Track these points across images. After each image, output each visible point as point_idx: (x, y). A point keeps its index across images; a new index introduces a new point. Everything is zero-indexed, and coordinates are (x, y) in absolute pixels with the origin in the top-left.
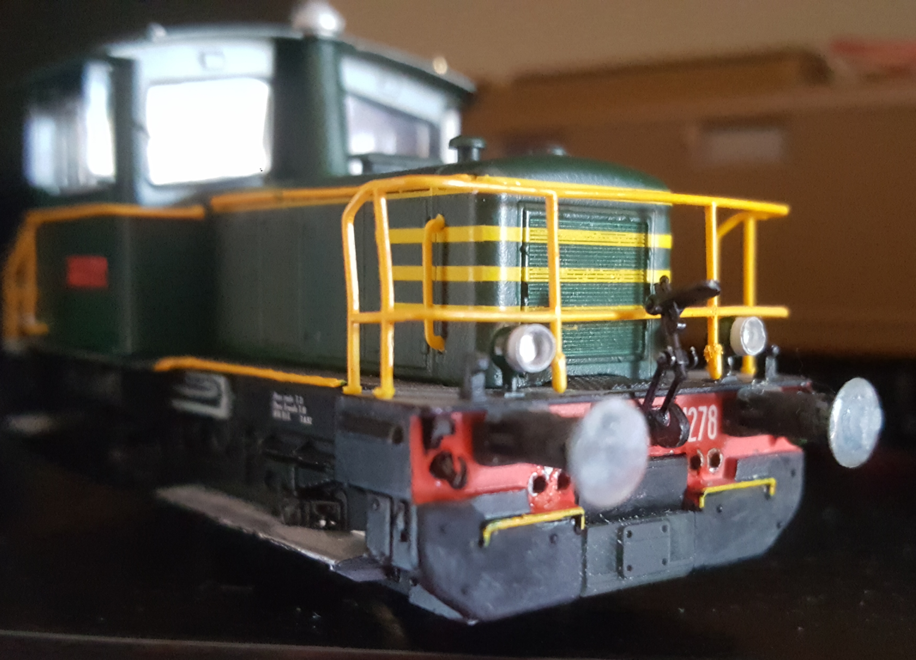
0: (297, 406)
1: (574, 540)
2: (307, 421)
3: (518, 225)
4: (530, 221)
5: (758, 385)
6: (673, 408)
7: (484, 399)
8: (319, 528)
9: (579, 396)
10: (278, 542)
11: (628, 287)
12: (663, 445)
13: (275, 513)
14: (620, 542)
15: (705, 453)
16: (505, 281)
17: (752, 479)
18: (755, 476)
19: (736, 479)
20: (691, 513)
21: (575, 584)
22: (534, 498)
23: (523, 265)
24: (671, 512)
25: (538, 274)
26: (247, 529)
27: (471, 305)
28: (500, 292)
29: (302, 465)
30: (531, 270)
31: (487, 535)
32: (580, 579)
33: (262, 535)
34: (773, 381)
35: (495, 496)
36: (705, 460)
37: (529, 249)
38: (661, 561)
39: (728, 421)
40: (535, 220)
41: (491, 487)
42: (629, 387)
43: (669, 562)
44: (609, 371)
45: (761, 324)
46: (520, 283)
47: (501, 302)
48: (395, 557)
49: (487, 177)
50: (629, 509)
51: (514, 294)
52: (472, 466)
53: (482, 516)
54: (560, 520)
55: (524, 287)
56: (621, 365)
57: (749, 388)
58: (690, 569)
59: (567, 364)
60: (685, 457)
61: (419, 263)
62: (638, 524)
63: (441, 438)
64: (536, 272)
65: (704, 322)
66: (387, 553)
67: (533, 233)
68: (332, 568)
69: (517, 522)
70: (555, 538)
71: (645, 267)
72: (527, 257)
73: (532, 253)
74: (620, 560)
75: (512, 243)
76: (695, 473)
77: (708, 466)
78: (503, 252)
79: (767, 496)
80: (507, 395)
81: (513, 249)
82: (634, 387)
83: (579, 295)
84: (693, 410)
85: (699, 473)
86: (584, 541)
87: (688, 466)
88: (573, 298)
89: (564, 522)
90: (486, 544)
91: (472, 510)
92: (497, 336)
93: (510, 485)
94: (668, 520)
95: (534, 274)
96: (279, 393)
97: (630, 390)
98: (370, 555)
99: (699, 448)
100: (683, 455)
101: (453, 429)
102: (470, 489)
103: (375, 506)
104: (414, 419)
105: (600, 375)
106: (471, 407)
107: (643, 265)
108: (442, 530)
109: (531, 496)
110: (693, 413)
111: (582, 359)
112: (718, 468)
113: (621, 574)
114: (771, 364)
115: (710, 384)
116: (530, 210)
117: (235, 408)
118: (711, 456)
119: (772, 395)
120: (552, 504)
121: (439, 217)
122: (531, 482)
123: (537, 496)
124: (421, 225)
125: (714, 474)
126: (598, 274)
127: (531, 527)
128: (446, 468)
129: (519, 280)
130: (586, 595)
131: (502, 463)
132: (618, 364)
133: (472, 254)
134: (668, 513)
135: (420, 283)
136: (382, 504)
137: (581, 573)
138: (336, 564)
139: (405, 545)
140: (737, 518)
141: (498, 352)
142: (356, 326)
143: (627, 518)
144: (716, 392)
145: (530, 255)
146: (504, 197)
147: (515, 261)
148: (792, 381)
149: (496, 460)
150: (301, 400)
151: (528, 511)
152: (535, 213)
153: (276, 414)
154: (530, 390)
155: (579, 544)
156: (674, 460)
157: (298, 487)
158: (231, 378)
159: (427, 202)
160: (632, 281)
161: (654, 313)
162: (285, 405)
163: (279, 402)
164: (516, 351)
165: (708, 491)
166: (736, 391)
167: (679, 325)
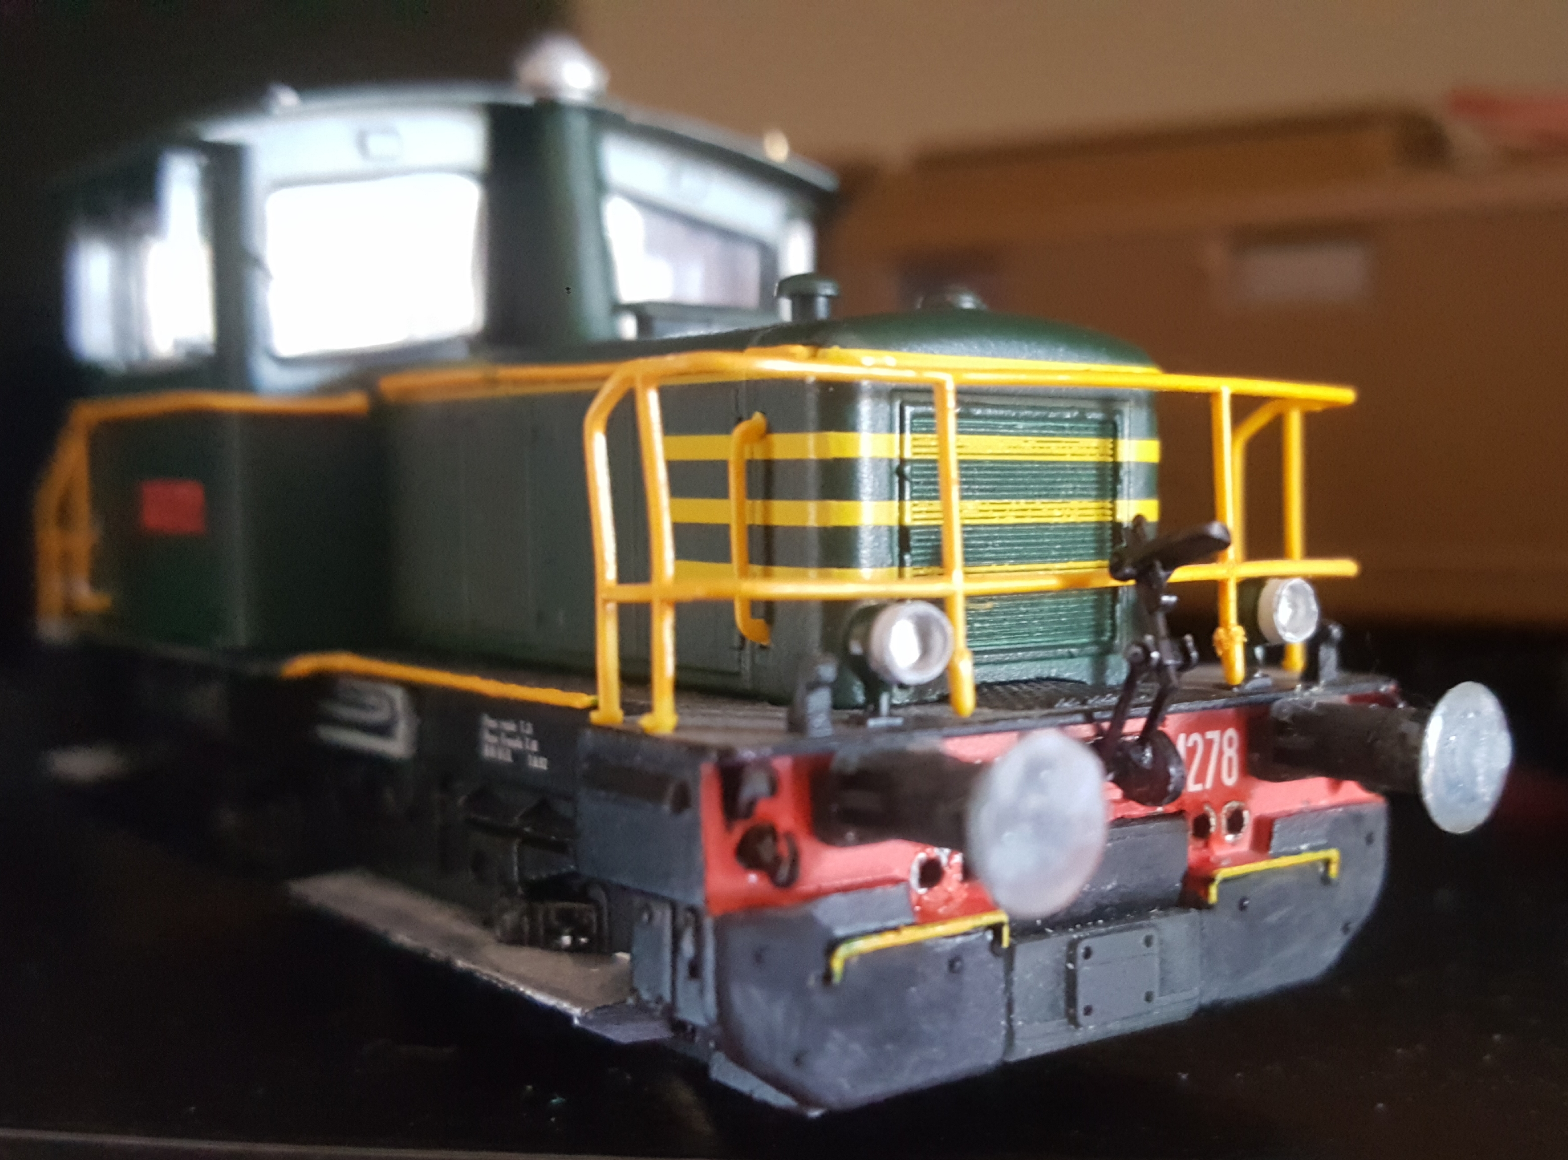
0: (523, 740)
1: (991, 966)
2: (539, 764)
3: (891, 430)
4: (912, 423)
5: (1306, 694)
6: (1158, 740)
7: (828, 731)
8: (559, 949)
9: (996, 720)
10: (488, 975)
11: (1086, 529)
12: (1141, 801)
13: (487, 923)
14: (1070, 966)
15: (1218, 810)
16: (870, 525)
17: (1298, 853)
18: (1304, 847)
19: (1271, 852)
20: (1193, 913)
21: (994, 1041)
22: (920, 897)
23: (901, 497)
24: (1161, 912)
25: (927, 512)
26: (437, 952)
27: (812, 566)
28: (861, 544)
29: (528, 841)
30: (915, 505)
31: (837, 965)
32: (1003, 1032)
33: (460, 963)
34: (1331, 685)
35: (853, 896)
36: (1217, 821)
37: (912, 469)
38: (1143, 996)
39: (1256, 756)
40: (921, 421)
41: (846, 882)
42: (1084, 702)
43: (1156, 998)
44: (1053, 673)
45: (1309, 588)
46: (896, 529)
47: (864, 561)
48: (681, 1003)
49: (835, 350)
50: (1087, 909)
51: (886, 547)
52: (808, 846)
53: (828, 930)
54: (966, 934)
55: (904, 534)
56: (1076, 662)
57: (1290, 699)
58: (1193, 1007)
59: (977, 664)
60: (1184, 818)
61: (723, 493)
62: (1101, 935)
63: (752, 803)
64: (925, 509)
65: (1214, 588)
66: (667, 997)
67: (916, 443)
68: (576, 1022)
69: (889, 940)
70: (958, 964)
71: (1114, 495)
72: (907, 485)
73: (917, 476)
74: (1071, 998)
75: (881, 460)
76: (1201, 843)
77: (1224, 831)
78: (865, 476)
79: (1325, 880)
80: (872, 723)
81: (884, 469)
82: (1094, 702)
83: (1001, 545)
84: (1196, 737)
85: (1207, 845)
86: (1009, 968)
87: (1190, 832)
88: (990, 551)
89: (973, 937)
90: (837, 978)
91: (810, 921)
92: (852, 623)
93: (879, 876)
94: (1154, 926)
95: (920, 512)
96: (493, 716)
97: (1086, 707)
98: (639, 999)
99: (1207, 802)
100: (1179, 814)
101: (774, 788)
102: (808, 885)
103: (645, 917)
104: (707, 769)
105: (1039, 680)
106: (807, 747)
107: (1110, 493)
108: (758, 957)
109: (917, 894)
110: (1195, 743)
111: (1006, 654)
112: (1240, 835)
113: (1073, 1020)
114: (1329, 656)
115: (1226, 693)
116: (914, 404)
117: (420, 739)
118: (1229, 814)
119: (1329, 710)
120: (952, 906)
121: (758, 417)
122: (915, 869)
123: (926, 894)
124: (727, 430)
125: (1233, 844)
126: (1034, 510)
127: (916, 948)
128: (766, 851)
129: (894, 523)
130: (1013, 1058)
131: (862, 840)
132: (1070, 661)
133: (812, 478)
134: (1153, 914)
135: (726, 528)
136: (658, 914)
137: (1003, 1023)
138: (584, 1014)
139: (693, 986)
140: (1273, 918)
141: (856, 649)
142: (612, 607)
143: (1084, 925)
144: (1237, 706)
145: (914, 480)
146: (865, 383)
147: (886, 491)
148: (1366, 685)
149: (851, 835)
150: (529, 730)
151: (909, 920)
152: (921, 409)
153: (488, 752)
154: (915, 711)
155: (1001, 974)
156: (1164, 824)
157: (524, 881)
158: (414, 690)
159: (737, 391)
160: (1093, 519)
161: (1125, 578)
162: (503, 735)
163: (493, 732)
164: (884, 648)
165: (1223, 873)
166: (1269, 703)
167: (1165, 599)
